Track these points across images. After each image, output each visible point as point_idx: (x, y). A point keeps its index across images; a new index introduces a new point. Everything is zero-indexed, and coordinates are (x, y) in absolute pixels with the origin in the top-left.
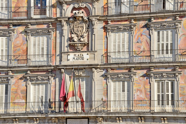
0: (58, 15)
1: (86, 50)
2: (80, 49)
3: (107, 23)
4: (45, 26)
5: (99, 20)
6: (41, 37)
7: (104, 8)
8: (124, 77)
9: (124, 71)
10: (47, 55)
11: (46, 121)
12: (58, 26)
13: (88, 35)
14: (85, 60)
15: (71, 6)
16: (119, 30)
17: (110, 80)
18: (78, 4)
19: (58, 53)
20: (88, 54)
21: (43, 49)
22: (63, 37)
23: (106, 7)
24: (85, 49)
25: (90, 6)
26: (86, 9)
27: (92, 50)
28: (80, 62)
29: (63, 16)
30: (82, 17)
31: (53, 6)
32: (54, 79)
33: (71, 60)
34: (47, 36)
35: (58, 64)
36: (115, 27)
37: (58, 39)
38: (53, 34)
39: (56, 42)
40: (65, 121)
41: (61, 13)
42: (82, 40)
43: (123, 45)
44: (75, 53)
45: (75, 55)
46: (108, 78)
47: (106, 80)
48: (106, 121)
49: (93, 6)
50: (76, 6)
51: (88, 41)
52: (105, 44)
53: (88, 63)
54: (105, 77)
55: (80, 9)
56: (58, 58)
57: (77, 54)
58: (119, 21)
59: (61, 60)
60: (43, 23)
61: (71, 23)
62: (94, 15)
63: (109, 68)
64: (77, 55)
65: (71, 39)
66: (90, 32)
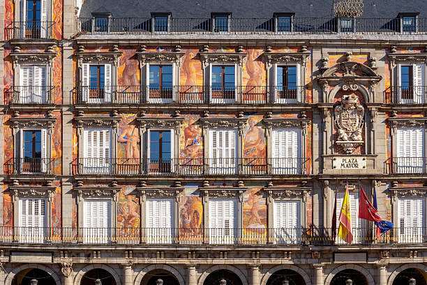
0: (316, 101)
1: (359, 153)
2: (351, 152)
3: (391, 115)
4: (295, 116)
5: (380, 110)
6: (287, 132)
7: (386, 93)
8: (418, 194)
9: (417, 185)
10: (299, 158)
11: (302, 256)
12: (315, 116)
13: (364, 130)
14: (360, 167)
15: (337, 88)
16: (408, 125)
17: (396, 198)
18: (349, 85)
19: (316, 156)
20: (364, 159)
21: (290, 149)
22: (325, 133)
23: (389, 91)
24: (358, 151)
25: (367, 89)
26: (358, 93)
27: (369, 152)
28: (351, 171)
29: (325, 102)
30: (355, 105)
31: (307, 87)
32: (312, 195)
33: (338, 167)
34: (298, 130)
35: (316, 172)
36: (404, 121)
37: (316, 134)
38: (307, 128)
39: (312, 139)
40: (331, 256)
41: (321, 97)
42: (356, 138)
43: (415, 148)
44: (344, 158)
45: (344, 160)
46: (394, 194)
47: (391, 198)
48: (393, 257)
49: (369, 88)
50: (345, 88)
51: (364, 139)
52: (388, 145)
53: (364, 172)
54: (390, 193)
55: (349, 92)
56: (316, 165)
57: (348, 159)
58: (408, 113)
59: (321, 167)
60: (292, 112)
61: (336, 113)
62: (372, 102)
63: (395, 180)
64: (347, 161)
65: (336, 136)
66: (366, 128)
